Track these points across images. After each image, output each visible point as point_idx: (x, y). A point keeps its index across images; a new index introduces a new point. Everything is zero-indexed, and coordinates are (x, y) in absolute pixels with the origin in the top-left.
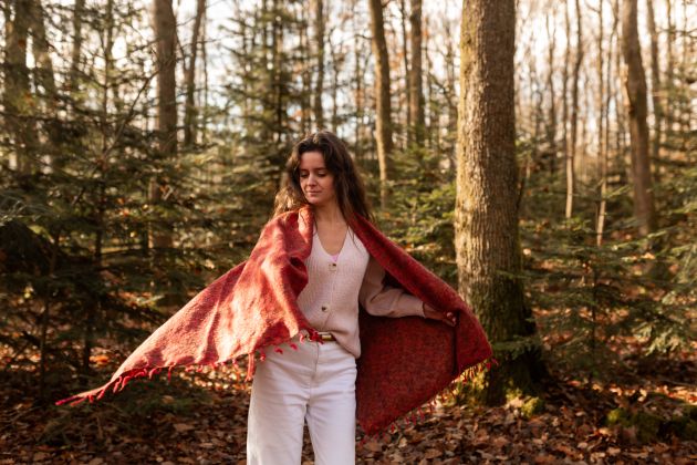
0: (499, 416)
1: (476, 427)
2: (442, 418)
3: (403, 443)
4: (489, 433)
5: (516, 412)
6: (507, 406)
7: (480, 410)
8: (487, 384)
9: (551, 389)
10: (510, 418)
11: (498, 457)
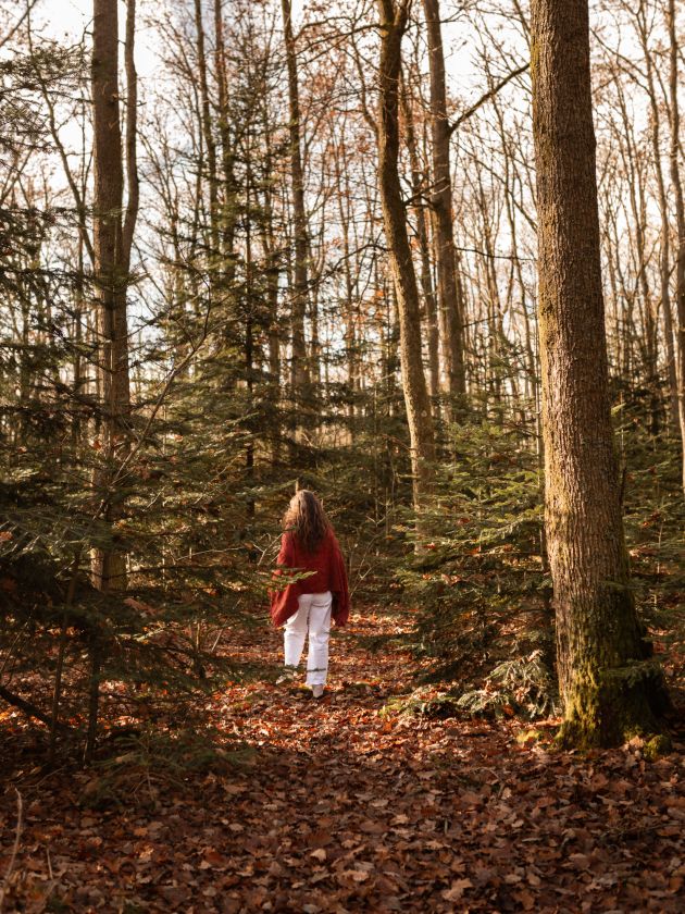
0: (618, 758)
1: (591, 772)
2: (548, 765)
3: (508, 793)
4: (607, 778)
5: (637, 753)
6: (626, 747)
7: (593, 753)
8: (599, 721)
9: (676, 726)
10: (631, 761)
11: (621, 802)
